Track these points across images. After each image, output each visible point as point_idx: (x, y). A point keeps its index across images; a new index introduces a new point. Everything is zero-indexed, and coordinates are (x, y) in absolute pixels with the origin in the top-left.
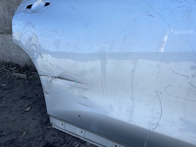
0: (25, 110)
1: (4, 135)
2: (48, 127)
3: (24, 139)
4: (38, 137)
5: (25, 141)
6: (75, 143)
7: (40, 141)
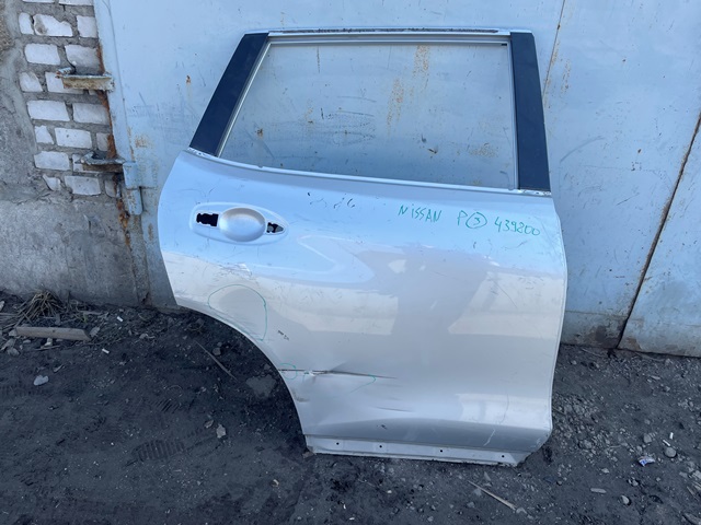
0: (219, 437)
1: (241, 499)
2: (306, 455)
3: (289, 492)
4: (306, 478)
5: (292, 493)
6: (376, 466)
7: (319, 484)
